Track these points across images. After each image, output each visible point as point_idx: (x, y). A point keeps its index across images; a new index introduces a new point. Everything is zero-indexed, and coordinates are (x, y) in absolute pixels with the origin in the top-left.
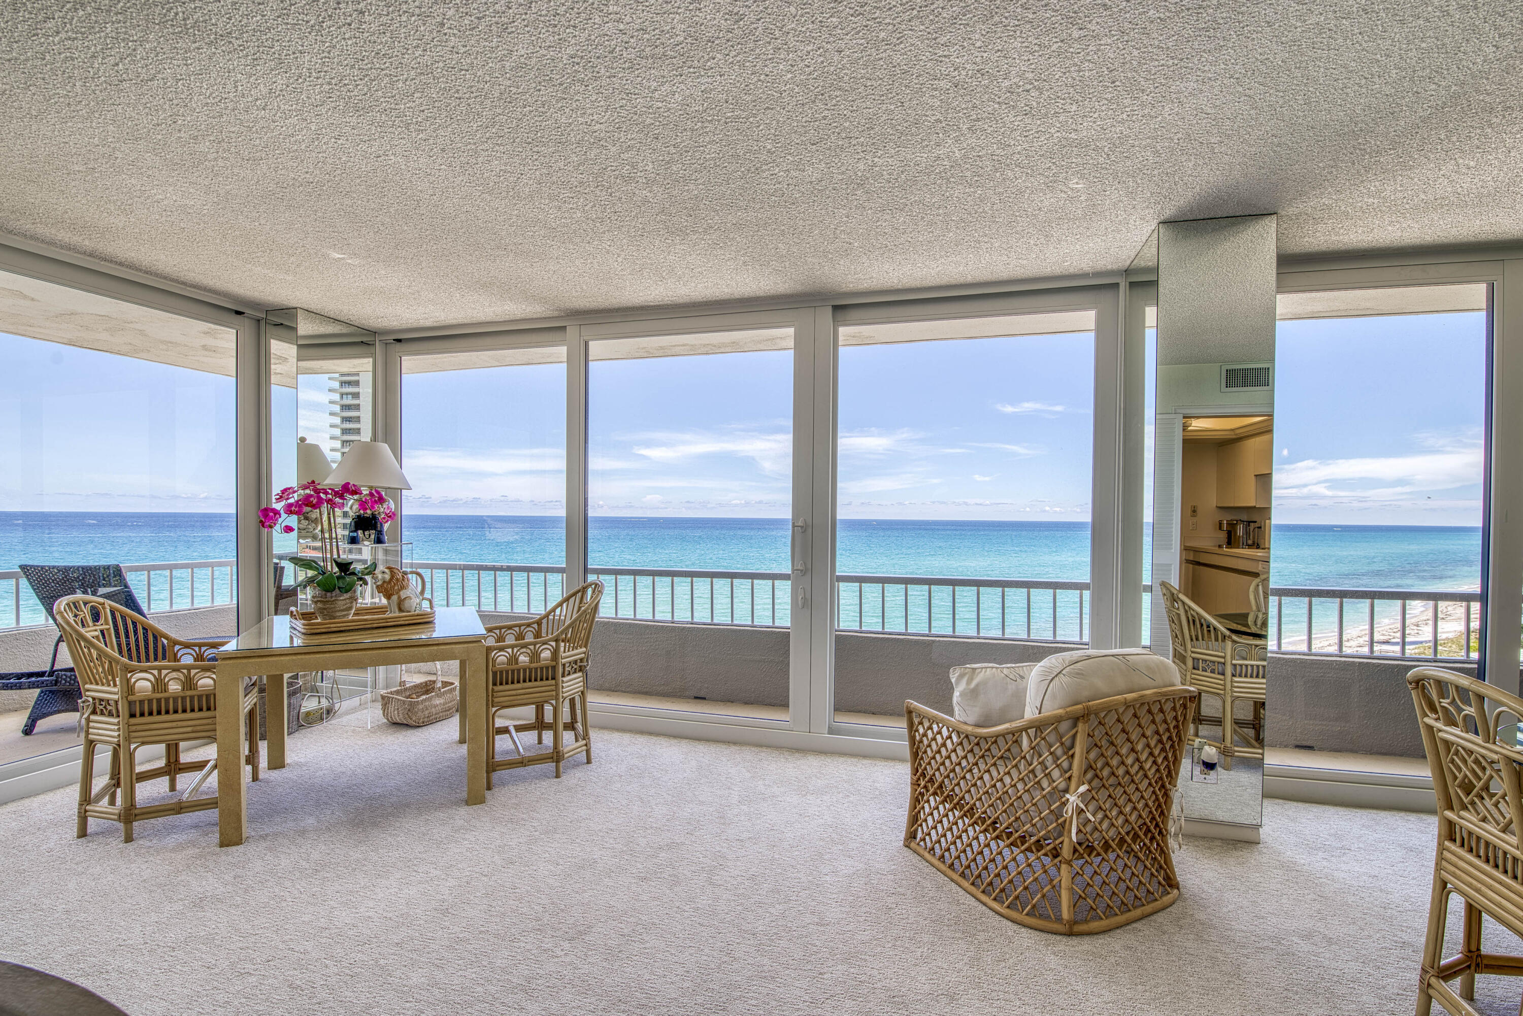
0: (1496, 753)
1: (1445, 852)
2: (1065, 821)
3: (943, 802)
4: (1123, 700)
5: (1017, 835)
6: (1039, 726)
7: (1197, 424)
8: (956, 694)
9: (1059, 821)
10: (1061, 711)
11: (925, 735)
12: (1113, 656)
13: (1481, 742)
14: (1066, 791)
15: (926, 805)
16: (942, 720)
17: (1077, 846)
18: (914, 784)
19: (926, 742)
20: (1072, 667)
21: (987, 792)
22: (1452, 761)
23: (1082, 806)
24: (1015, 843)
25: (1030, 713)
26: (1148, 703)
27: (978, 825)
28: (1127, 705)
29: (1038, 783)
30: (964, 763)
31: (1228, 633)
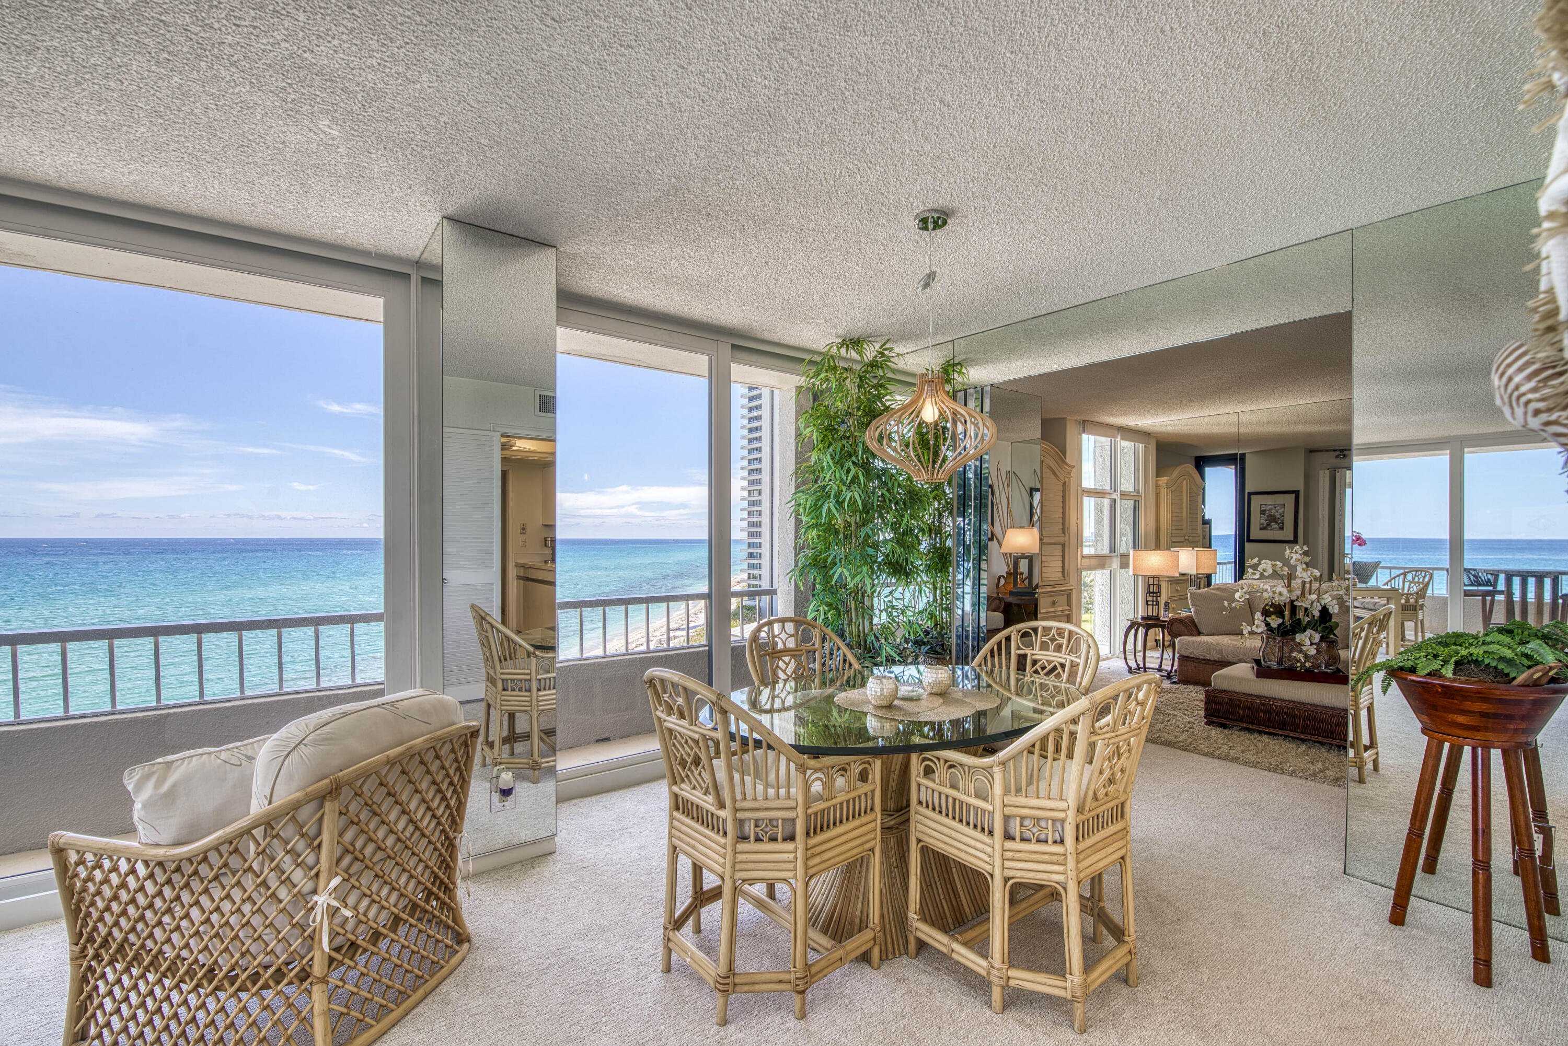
0: (696, 732)
1: (674, 821)
2: (315, 930)
3: (127, 970)
4: (385, 759)
5: (244, 976)
6: (268, 823)
7: (521, 445)
8: (138, 806)
9: (306, 934)
10: (298, 795)
11: (90, 879)
12: (377, 706)
13: (687, 726)
14: (314, 892)
15: (101, 983)
16: (117, 850)
17: (334, 954)
18: (77, 959)
19: (92, 888)
20: (318, 732)
21: (197, 933)
22: (674, 745)
23: (335, 904)
24: (243, 987)
25: (257, 807)
26: (419, 754)
27: (185, 982)
28: (391, 763)
29: (274, 894)
30: (158, 903)
31: (531, 649)
